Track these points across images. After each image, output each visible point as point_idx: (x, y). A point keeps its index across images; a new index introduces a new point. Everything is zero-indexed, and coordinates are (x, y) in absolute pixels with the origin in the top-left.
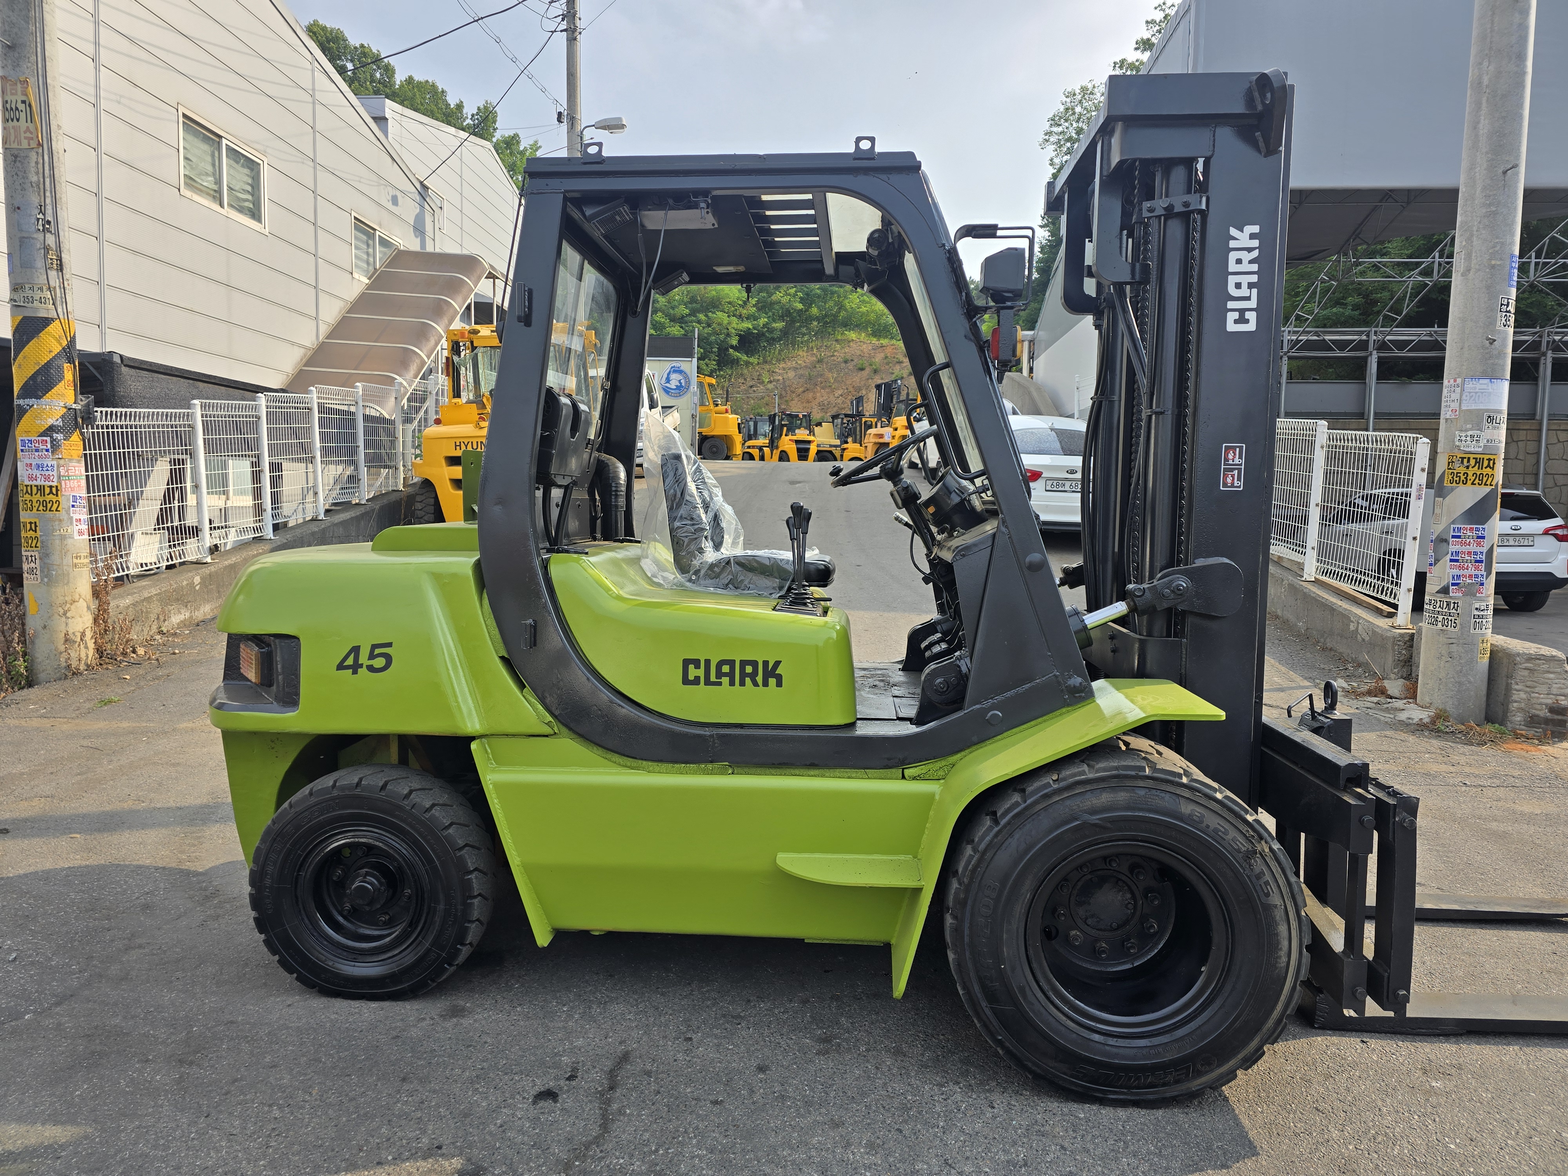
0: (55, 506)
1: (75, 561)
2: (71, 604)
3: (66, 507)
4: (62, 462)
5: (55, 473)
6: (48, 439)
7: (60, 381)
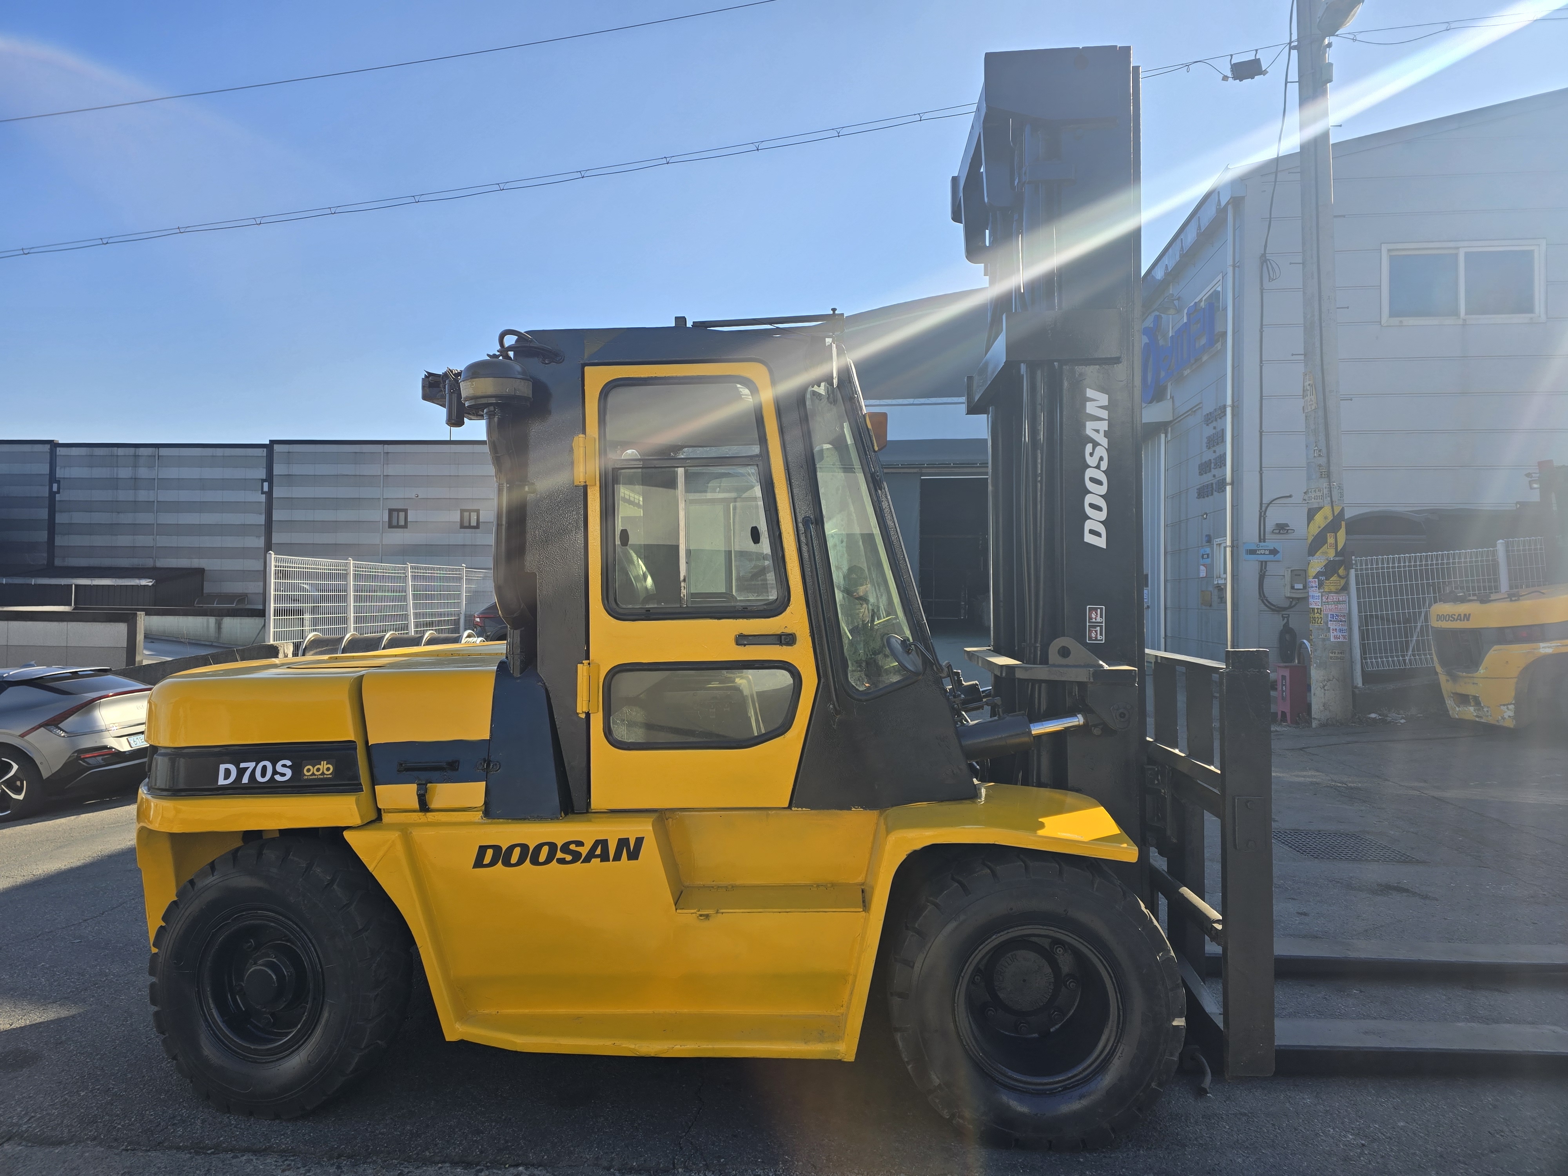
0: (1320, 620)
1: (1331, 655)
2: (1327, 682)
3: (1326, 621)
4: (1324, 594)
5: (1320, 600)
6: (1317, 580)
7: (1324, 545)
